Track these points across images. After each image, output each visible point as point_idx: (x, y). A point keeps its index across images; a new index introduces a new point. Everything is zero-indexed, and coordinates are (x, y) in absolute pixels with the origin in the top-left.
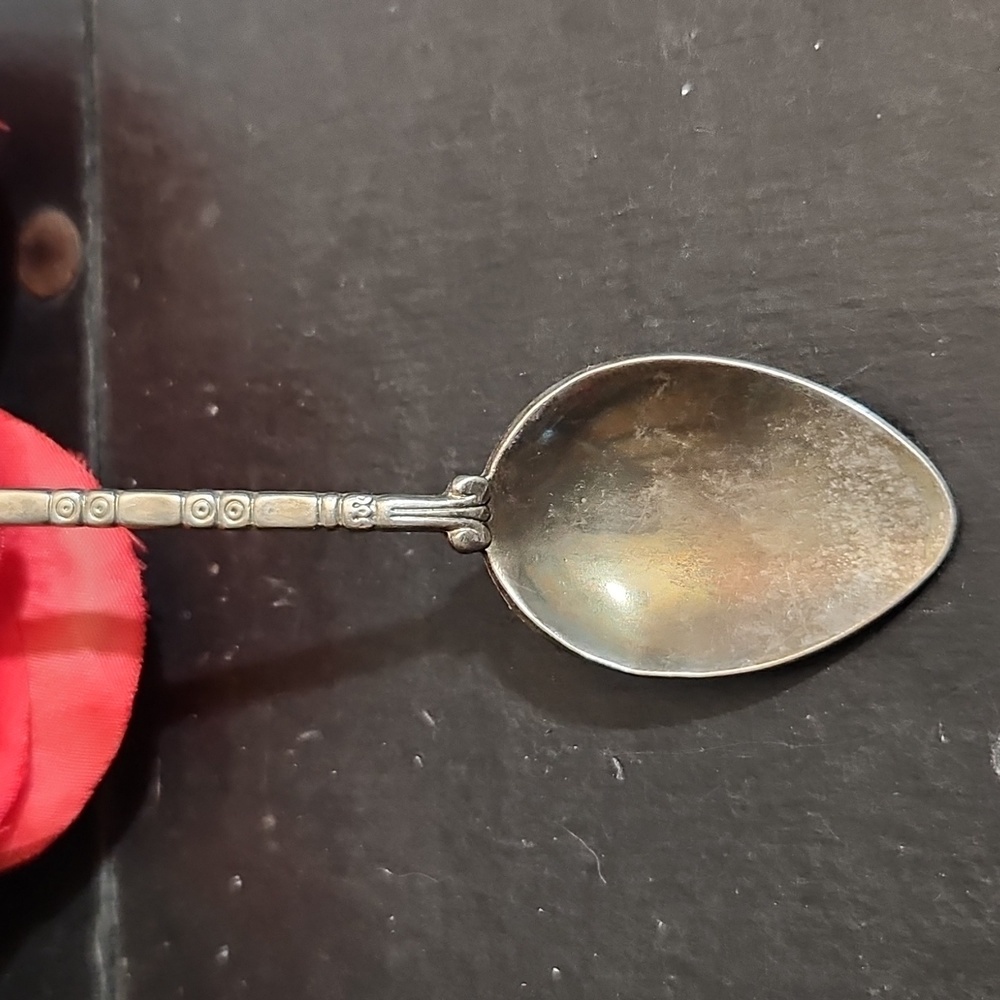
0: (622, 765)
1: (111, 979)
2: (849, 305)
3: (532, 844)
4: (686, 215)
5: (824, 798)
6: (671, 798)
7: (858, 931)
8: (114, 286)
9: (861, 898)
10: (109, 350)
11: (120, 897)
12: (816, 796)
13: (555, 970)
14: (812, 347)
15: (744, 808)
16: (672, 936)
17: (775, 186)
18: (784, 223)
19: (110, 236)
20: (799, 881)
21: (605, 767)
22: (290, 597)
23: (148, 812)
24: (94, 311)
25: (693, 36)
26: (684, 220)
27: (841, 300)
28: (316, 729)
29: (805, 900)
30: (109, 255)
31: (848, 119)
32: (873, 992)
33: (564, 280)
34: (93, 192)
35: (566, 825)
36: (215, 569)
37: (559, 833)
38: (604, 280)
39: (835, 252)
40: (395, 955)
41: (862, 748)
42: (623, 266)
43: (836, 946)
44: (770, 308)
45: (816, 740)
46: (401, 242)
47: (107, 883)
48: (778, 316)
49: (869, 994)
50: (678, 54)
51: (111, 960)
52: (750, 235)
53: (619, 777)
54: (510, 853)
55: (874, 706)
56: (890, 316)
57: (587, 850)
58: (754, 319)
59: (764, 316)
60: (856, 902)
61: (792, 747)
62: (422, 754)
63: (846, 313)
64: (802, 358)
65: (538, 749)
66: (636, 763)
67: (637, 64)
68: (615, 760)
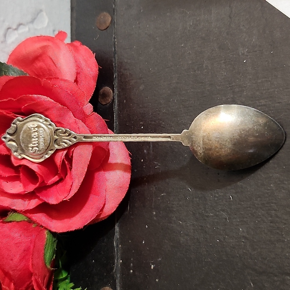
0: (232, 197)
1: (117, 250)
2: (279, 103)
3: (213, 215)
4: (245, 86)
5: (275, 201)
6: (243, 203)
7: (282, 228)
8: (120, 102)
9: (283, 221)
10: (119, 116)
11: (119, 231)
12: (273, 201)
13: (218, 241)
14: (271, 111)
15: (258, 204)
16: (243, 232)
17: (263, 80)
18: (265, 87)
19: (119, 92)
20: (270, 218)
21: (228, 198)
22: (159, 166)
23: (127, 213)
25: (246, 50)
26: (244, 87)
27: (277, 102)
28: (165, 193)
29: (271, 222)
30: (119, 96)
31: (278, 66)
32: (286, 240)
33: (219, 99)
34: (116, 83)
35: (220, 210)
36: (142, 161)
37: (218, 211)
38: (228, 99)
39: (276, 92)
40: (182, 240)
41: (283, 191)
42: (232, 96)
43: (278, 231)
44: (263, 104)
45: (274, 190)
46: (184, 92)
47: (117, 228)
48: (264, 105)
49: (285, 241)
50: (243, 54)
51: (117, 246)
52: (258, 89)
53: (232, 199)
54: (207, 216)
55: (285, 182)
56: (287, 105)
57: (225, 215)
58: (260, 106)
59: (262, 105)
60: (282, 222)
61: (268, 191)
62: (188, 197)
63: (278, 104)
64: (269, 113)
65: (214, 195)
66: (235, 196)
67: (235, 56)
68: (230, 196)
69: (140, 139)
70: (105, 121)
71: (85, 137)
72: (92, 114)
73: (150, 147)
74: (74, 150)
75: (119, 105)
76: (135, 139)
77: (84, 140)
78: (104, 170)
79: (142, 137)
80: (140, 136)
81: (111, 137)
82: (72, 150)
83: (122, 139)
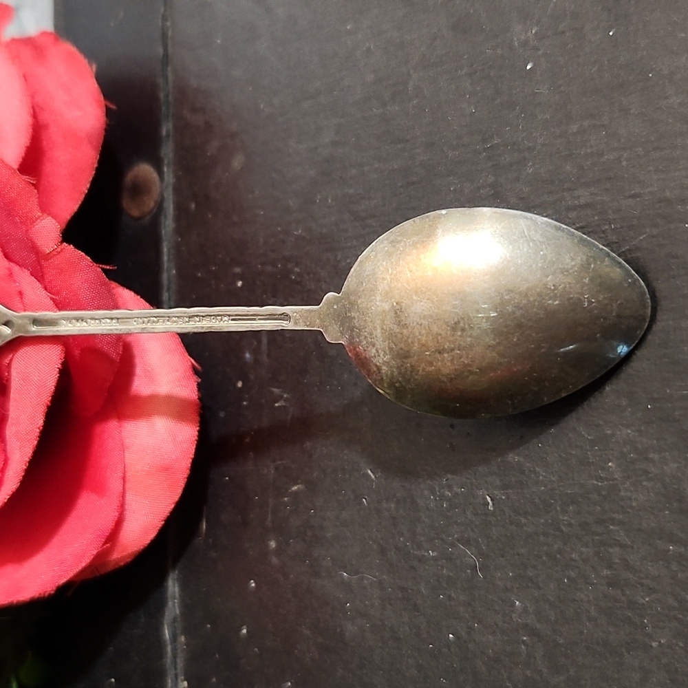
0: (492, 500)
1: (174, 650)
2: (634, 196)
3: (435, 554)
4: (531, 145)
5: (621, 517)
6: (523, 520)
7: (643, 604)
8: (181, 209)
9: (645, 582)
10: (177, 249)
11: (180, 596)
12: (616, 516)
13: (451, 636)
14: (610, 224)
15: (570, 525)
16: (525, 610)
17: (586, 123)
18: (591, 147)
19: (178, 178)
20: (606, 572)
21: (482, 501)
22: (285, 400)
23: (199, 541)
24: (168, 225)
25: (533, 32)
26: (529, 148)
27: (627, 194)
28: (301, 484)
29: (609, 585)
30: (177, 190)
31: (631, 78)
32: (654, 644)
33: (455, 190)
34: (168, 151)
35: (458, 540)
36: (240, 384)
37: (453, 545)
38: (479, 188)
39: (624, 163)
40: (350, 629)
41: (645, 483)
42: (491, 179)
43: (630, 614)
44: (582, 201)
45: (616, 479)
46: (354, 171)
47: (173, 587)
48: (587, 206)
49: (651, 646)
50: (525, 44)
51: (174, 638)
52: (570, 155)
53: (491, 507)
54: (421, 560)
55: (651, 455)
56: (659, 202)
57: (470, 555)
58: (574, 208)
59: (580, 206)
60: (642, 585)
61: (600, 484)
62: (366, 497)
63: (630, 202)
64: (604, 232)
65: (439, 492)
66: (501, 498)
67: (499, 51)
68: (488, 497)
69: (199, 324)
70: (102, 268)
71: (36, 322)
72: (59, 250)
73: (259, 342)
74: (11, 360)
75: (178, 218)
76: (183, 326)
77: (34, 332)
78: (122, 416)
79: (203, 317)
80: (197, 316)
81: (114, 321)
82: (7, 361)
83: (144, 326)
